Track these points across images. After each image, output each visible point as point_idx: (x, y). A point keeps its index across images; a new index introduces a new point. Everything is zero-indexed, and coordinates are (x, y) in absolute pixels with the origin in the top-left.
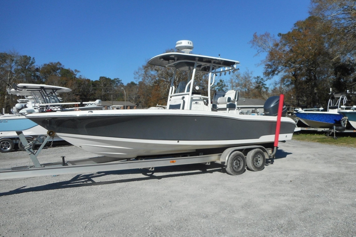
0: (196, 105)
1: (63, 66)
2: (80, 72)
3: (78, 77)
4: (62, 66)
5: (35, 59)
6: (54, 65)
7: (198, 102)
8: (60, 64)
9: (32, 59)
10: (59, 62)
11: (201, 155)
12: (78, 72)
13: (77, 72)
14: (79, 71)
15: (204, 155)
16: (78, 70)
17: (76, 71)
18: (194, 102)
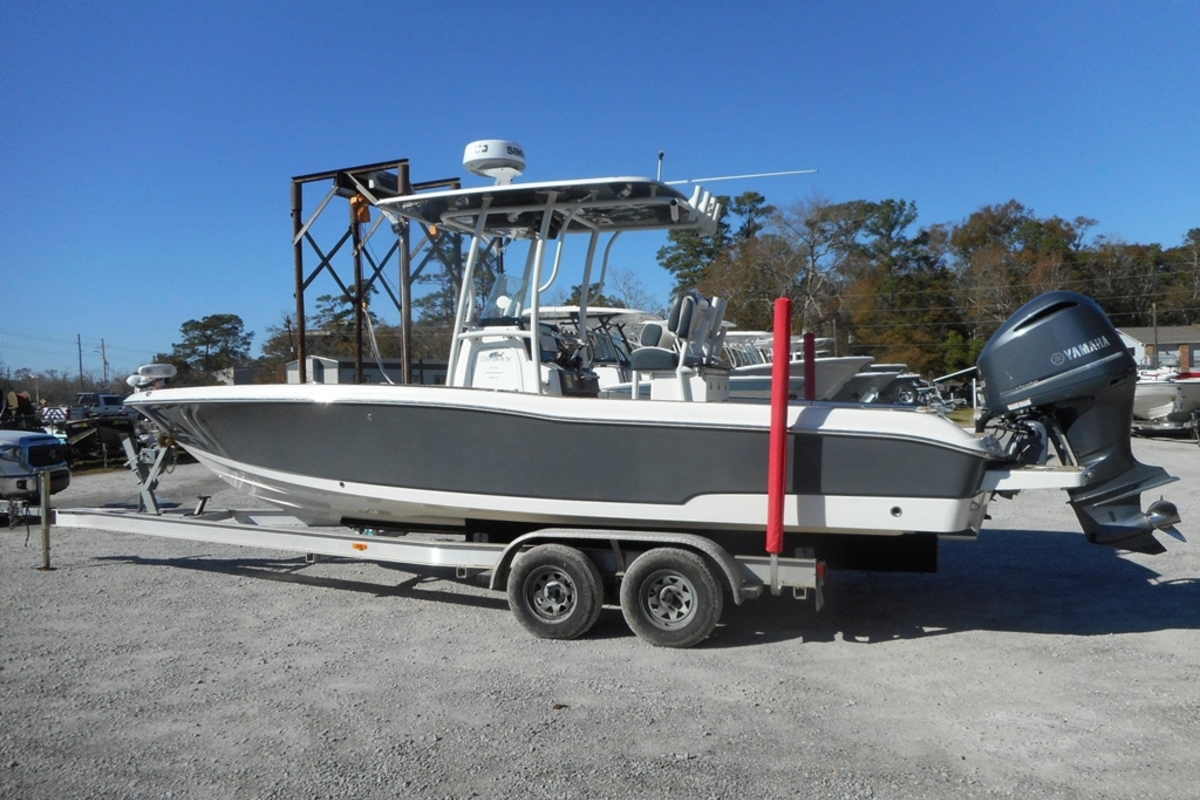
0: (493, 363)
1: (1031, 211)
2: (1097, 222)
3: (1090, 244)
4: (1024, 213)
5: (916, 205)
6: (996, 214)
7: (500, 351)
8: (1019, 208)
9: (907, 207)
10: (1013, 202)
11: (481, 541)
12: (1090, 223)
13: (1084, 226)
14: (1093, 221)
15: (490, 541)
16: (1089, 217)
17: (1081, 223)
18: (487, 353)
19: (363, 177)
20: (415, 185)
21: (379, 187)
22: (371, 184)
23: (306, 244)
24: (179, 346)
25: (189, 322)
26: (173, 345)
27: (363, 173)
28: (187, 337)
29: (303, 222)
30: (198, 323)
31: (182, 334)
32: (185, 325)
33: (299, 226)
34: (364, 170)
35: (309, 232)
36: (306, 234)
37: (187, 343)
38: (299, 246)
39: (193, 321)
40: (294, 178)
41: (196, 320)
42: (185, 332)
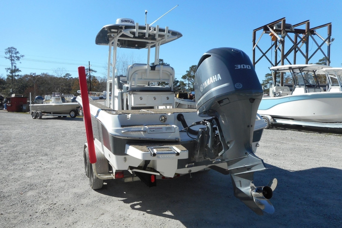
19: (272, 26)
20: (293, 26)
21: (278, 29)
22: (274, 28)
23: (257, 49)
24: (264, 81)
25: (267, 74)
26: (263, 81)
27: (272, 25)
28: (266, 78)
29: (256, 43)
30: (270, 74)
31: (265, 77)
32: (266, 75)
33: (254, 44)
34: (272, 24)
35: (257, 45)
36: (257, 46)
37: (266, 80)
38: (254, 51)
39: (268, 73)
40: (254, 30)
41: (269, 73)
42: (266, 77)
